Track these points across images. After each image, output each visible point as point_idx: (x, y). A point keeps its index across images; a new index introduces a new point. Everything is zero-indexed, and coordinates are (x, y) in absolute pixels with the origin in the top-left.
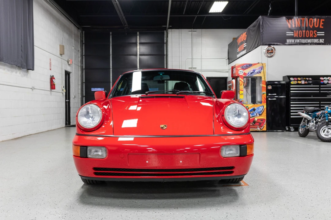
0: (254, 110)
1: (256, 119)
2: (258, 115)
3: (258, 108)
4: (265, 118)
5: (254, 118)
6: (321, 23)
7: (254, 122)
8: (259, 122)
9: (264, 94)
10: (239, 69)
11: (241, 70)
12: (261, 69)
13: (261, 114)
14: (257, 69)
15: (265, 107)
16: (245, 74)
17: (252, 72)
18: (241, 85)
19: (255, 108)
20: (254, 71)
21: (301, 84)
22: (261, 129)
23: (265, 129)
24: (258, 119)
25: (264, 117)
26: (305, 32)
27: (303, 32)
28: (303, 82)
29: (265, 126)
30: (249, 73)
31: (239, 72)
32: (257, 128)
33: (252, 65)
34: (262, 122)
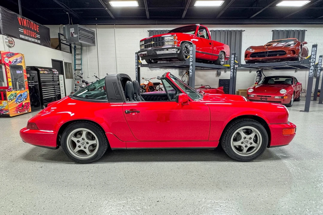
0: (21, 95)
1: (24, 103)
2: (24, 99)
3: (24, 94)
4: (30, 102)
5: (22, 103)
6: (38, 29)
7: (23, 106)
8: (26, 106)
9: (26, 81)
10: (4, 56)
11: (6, 58)
12: (22, 59)
13: (27, 98)
14: (19, 58)
15: (28, 92)
16: (10, 62)
17: (15, 60)
18: (8, 73)
19: (22, 94)
20: (17, 60)
21: (45, 74)
22: (28, 111)
23: (30, 111)
24: (25, 103)
25: (28, 101)
26: (30, 32)
27: (29, 32)
28: (46, 72)
29: (30, 108)
30: (13, 62)
31: (5, 60)
32: (25, 110)
33: (14, 54)
34: (28, 105)
